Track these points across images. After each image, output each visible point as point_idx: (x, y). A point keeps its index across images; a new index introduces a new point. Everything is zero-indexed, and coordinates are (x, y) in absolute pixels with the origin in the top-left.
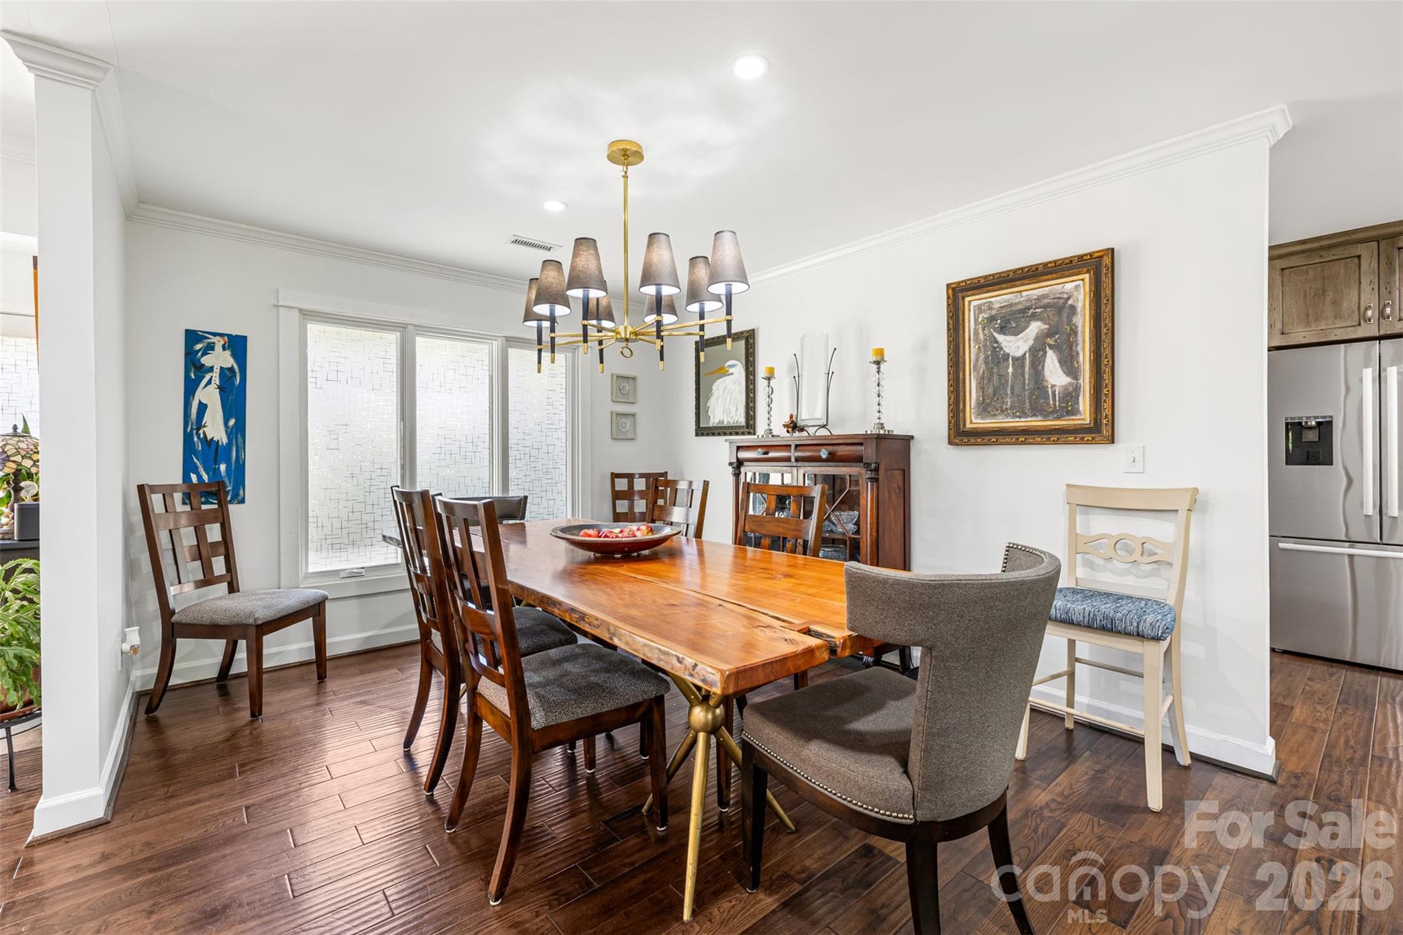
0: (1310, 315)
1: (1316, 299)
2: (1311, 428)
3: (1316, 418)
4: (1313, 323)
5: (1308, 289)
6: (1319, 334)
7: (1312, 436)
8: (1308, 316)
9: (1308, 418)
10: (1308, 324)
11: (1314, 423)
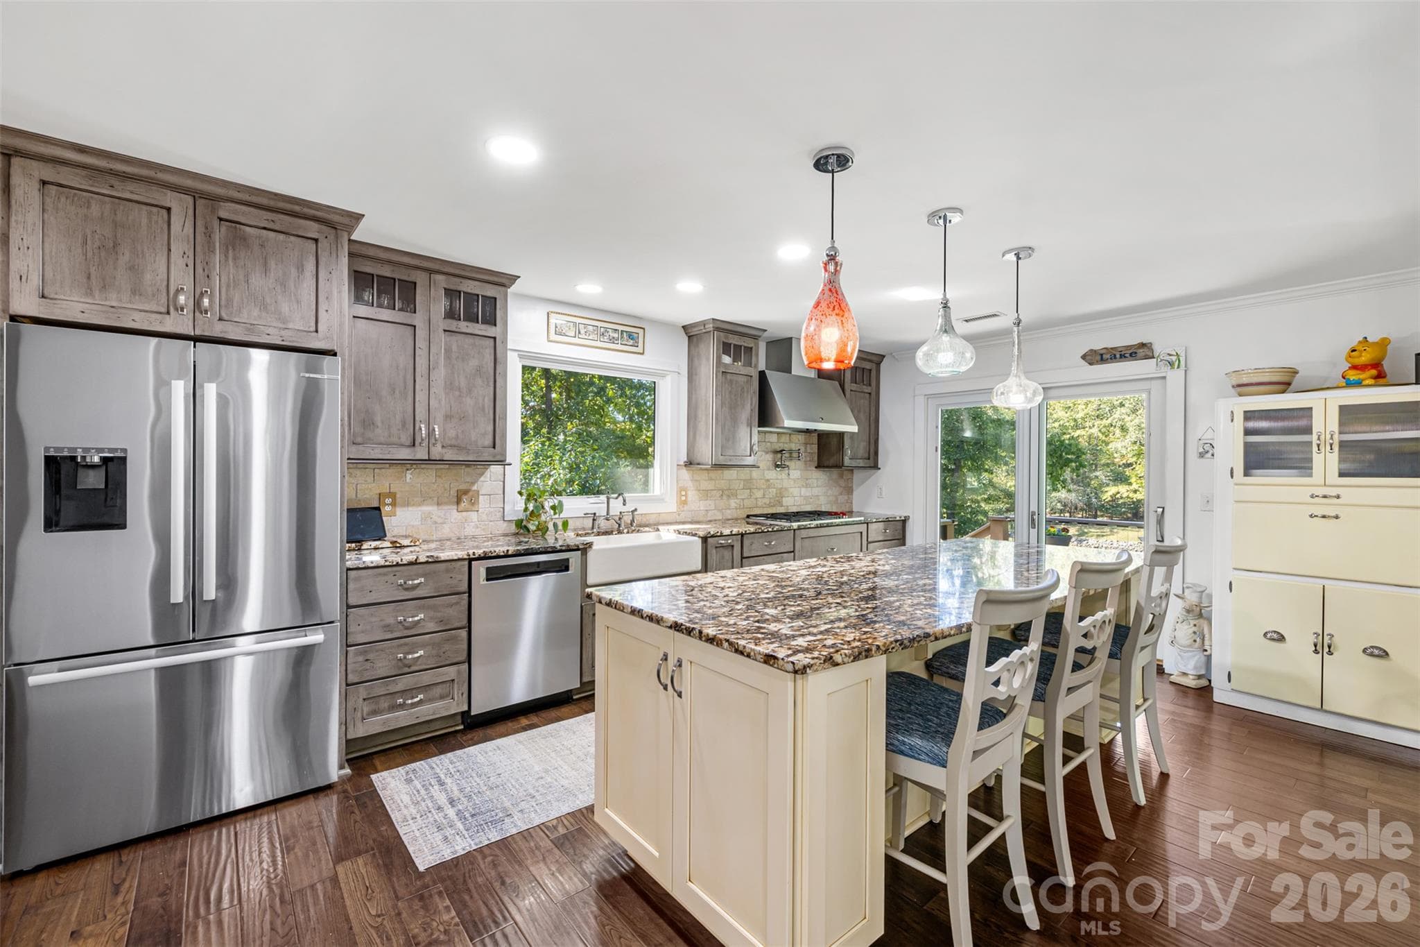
0: (93, 277)
1: (103, 254)
2: (93, 467)
3: (99, 450)
4: (97, 294)
5: (89, 232)
6: (107, 312)
7: (93, 480)
8: (89, 278)
9: (86, 450)
10: (89, 292)
11: (96, 459)
